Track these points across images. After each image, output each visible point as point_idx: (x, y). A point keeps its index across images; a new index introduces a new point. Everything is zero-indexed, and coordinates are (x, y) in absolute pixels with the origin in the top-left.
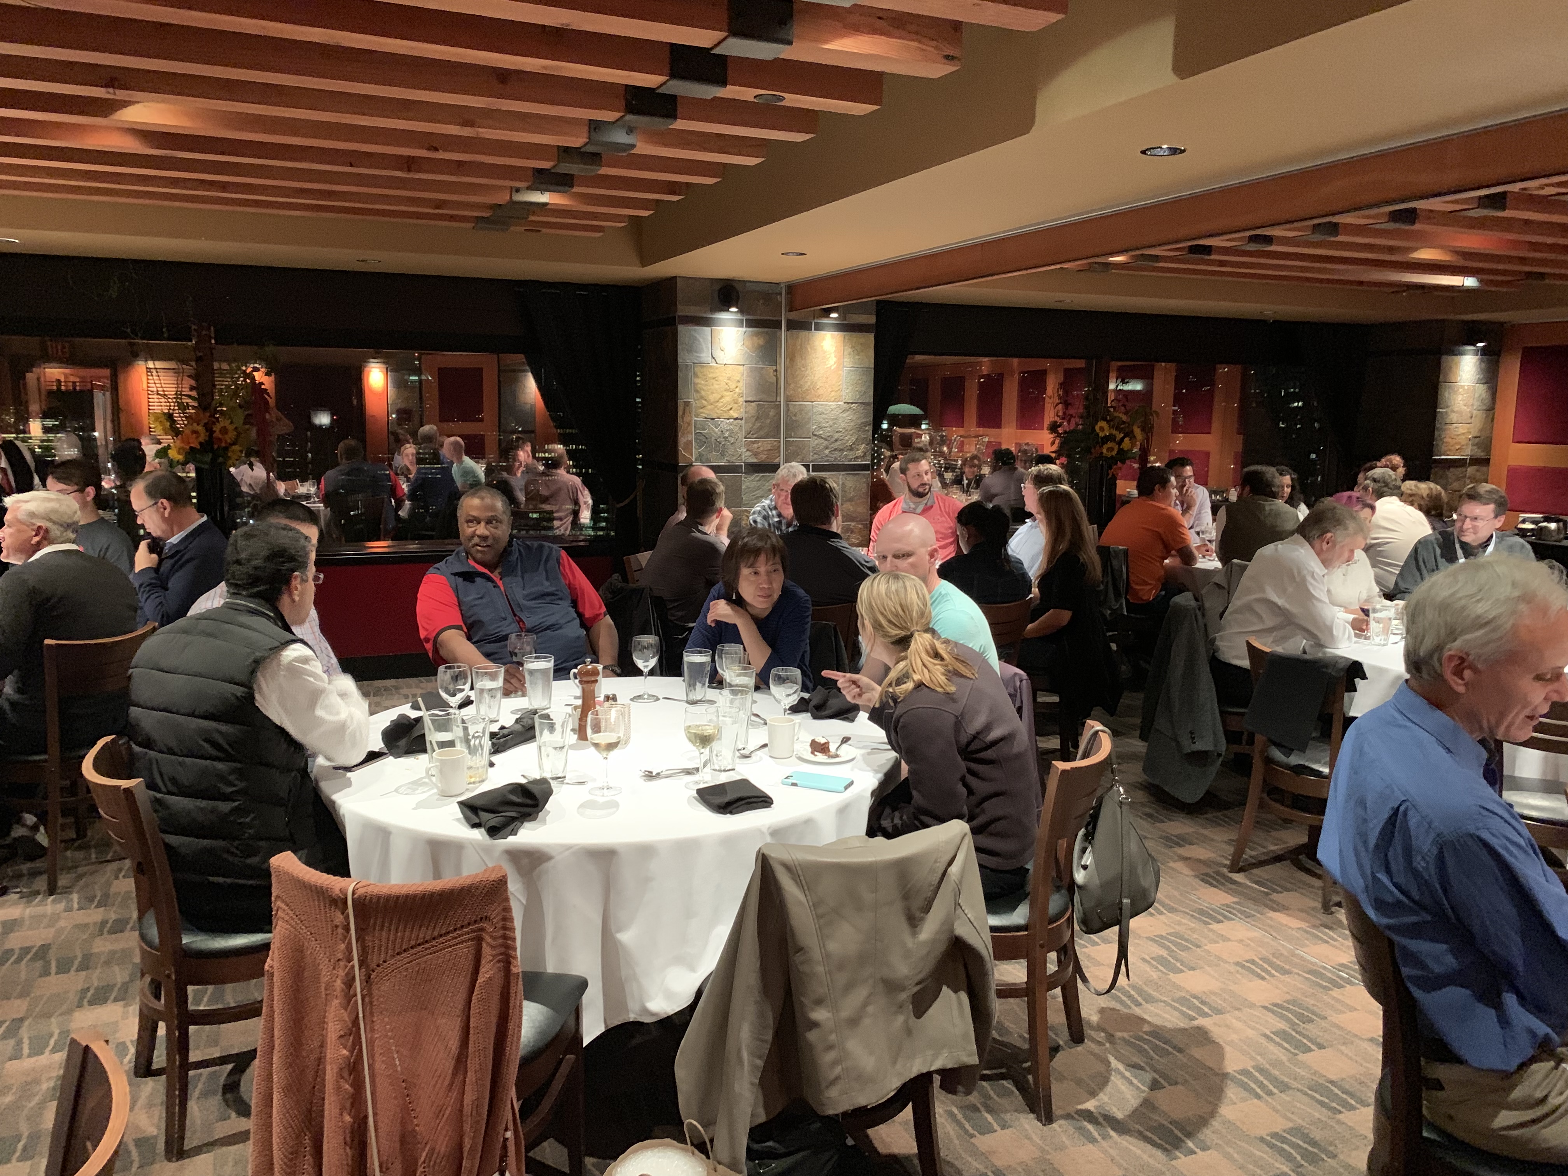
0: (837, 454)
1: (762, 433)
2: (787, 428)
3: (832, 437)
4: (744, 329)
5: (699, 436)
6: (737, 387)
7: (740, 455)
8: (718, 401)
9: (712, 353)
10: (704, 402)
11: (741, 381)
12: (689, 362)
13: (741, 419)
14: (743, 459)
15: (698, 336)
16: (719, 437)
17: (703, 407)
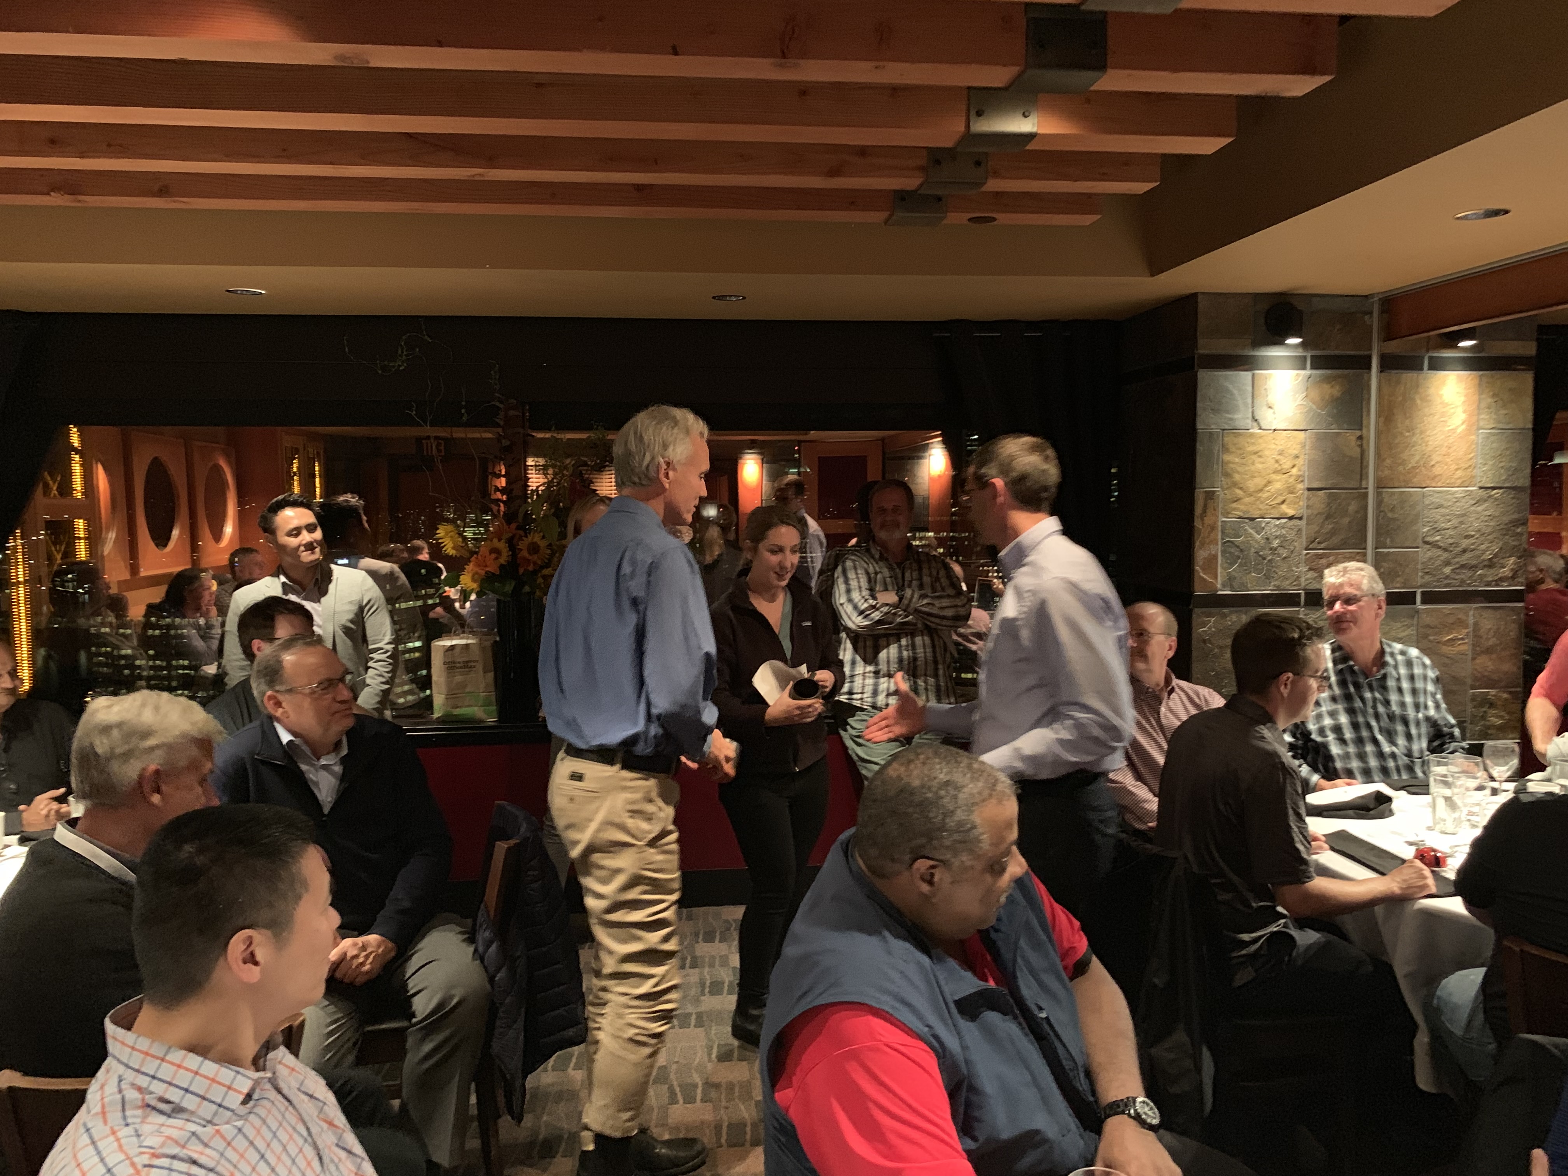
0: (1466, 574)
1: (1335, 540)
2: (1378, 533)
3: (1456, 544)
4: (1308, 372)
5: (1229, 546)
6: (1294, 466)
7: (1298, 577)
8: (1261, 490)
9: (1253, 413)
10: (1239, 492)
11: (1302, 457)
12: (1214, 428)
13: (1300, 518)
14: (1303, 584)
15: (1230, 387)
16: (1263, 548)
17: (1237, 500)
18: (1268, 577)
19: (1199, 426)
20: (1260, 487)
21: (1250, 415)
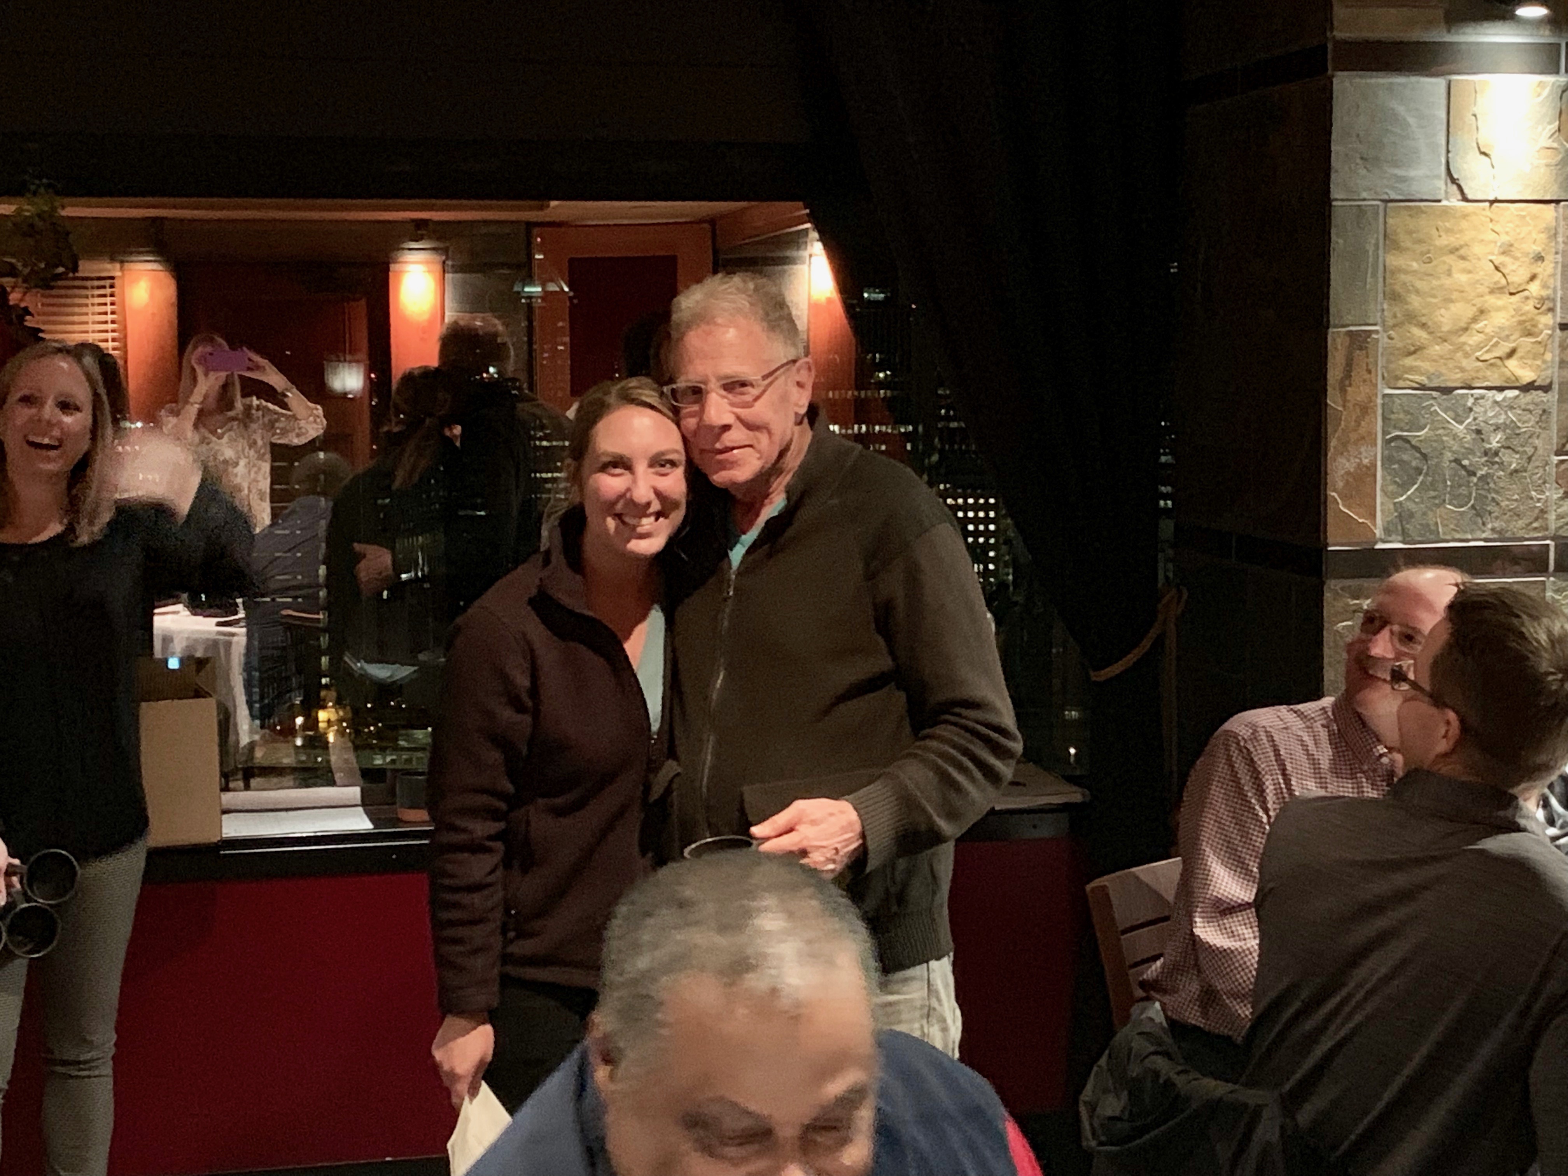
4: (1561, 79)
5: (1398, 448)
6: (1533, 278)
7: (1543, 511)
8: (1466, 329)
9: (1448, 163)
10: (1417, 332)
11: (1550, 258)
12: (1368, 197)
13: (1546, 389)
14: (1553, 526)
15: (1401, 109)
16: (1471, 451)
17: (1415, 351)
18: (1479, 512)
19: (1337, 193)
20: (1463, 325)
21: (1443, 168)
